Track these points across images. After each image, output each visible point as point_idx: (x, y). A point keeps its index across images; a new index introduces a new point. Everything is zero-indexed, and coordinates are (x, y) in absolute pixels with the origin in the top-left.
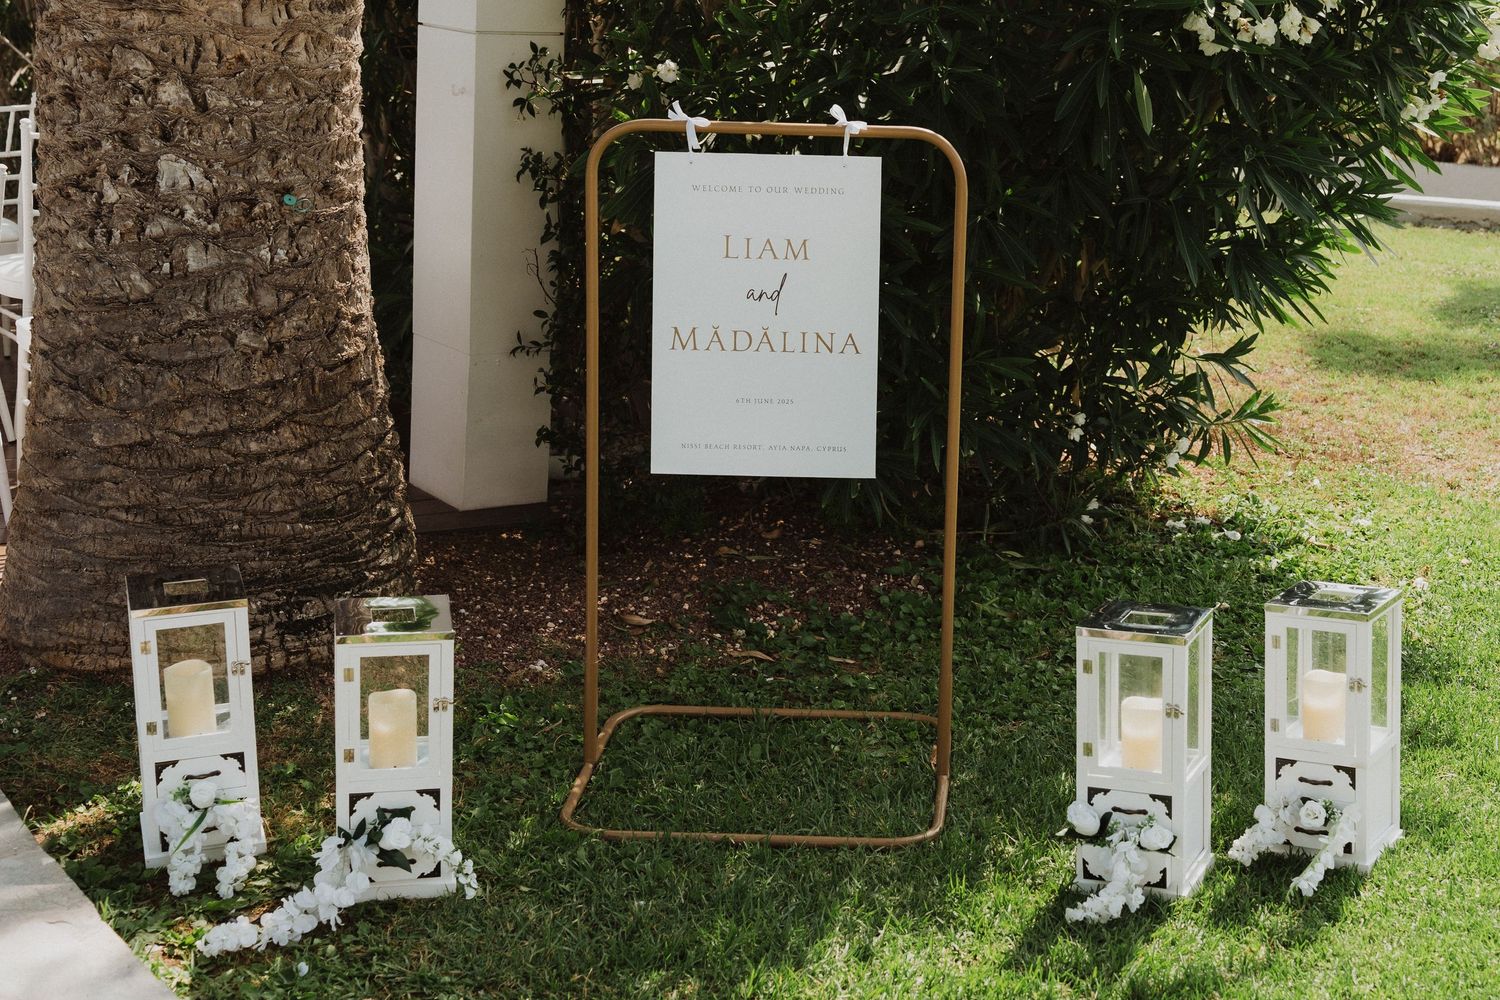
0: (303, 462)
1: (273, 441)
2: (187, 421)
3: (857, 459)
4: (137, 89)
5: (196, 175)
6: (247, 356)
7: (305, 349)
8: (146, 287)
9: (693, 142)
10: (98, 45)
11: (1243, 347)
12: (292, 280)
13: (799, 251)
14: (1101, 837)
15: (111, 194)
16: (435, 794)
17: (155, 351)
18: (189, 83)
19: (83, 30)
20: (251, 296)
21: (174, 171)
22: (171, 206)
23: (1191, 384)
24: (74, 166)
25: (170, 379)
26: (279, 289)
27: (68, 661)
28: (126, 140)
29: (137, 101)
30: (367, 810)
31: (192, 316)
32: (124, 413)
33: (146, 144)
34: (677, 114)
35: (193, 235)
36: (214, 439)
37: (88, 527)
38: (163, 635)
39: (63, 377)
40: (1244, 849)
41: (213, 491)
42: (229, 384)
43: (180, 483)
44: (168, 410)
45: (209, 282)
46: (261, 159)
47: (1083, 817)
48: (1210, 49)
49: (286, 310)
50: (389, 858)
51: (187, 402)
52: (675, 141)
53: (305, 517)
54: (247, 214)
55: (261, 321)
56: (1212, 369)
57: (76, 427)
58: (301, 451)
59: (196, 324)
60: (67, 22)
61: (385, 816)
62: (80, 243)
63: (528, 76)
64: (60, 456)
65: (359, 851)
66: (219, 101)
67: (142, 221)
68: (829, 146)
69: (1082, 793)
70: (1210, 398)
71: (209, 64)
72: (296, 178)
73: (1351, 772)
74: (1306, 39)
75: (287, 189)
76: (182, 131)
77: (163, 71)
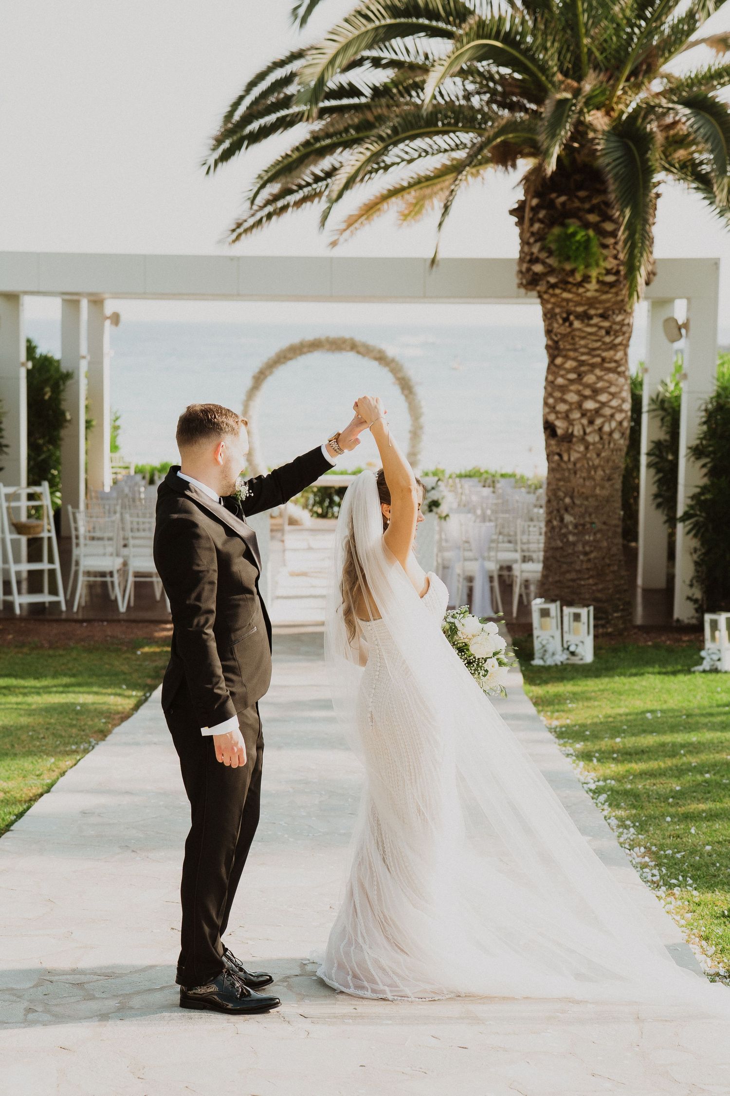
0: (594, 588)
1: (587, 582)
2: (569, 576)
4: (561, 499)
5: (573, 519)
6: (582, 561)
7: (596, 561)
8: (562, 545)
12: (594, 544)
15: (556, 523)
17: (562, 560)
18: (572, 498)
20: (584, 547)
21: (568, 518)
22: (567, 526)
25: (566, 566)
26: (591, 546)
28: (558, 511)
29: (561, 502)
31: (570, 551)
33: (562, 511)
35: (570, 532)
36: (573, 580)
42: (578, 568)
43: (566, 590)
44: (565, 573)
45: (574, 544)
46: (587, 515)
49: (591, 552)
50: (573, 654)
51: (568, 572)
54: (584, 528)
55: (586, 554)
58: (596, 584)
59: (571, 554)
62: (549, 534)
65: (566, 651)
66: (578, 502)
67: (561, 529)
71: (576, 494)
72: (596, 520)
75: (592, 523)
76: (569, 509)
77: (566, 495)
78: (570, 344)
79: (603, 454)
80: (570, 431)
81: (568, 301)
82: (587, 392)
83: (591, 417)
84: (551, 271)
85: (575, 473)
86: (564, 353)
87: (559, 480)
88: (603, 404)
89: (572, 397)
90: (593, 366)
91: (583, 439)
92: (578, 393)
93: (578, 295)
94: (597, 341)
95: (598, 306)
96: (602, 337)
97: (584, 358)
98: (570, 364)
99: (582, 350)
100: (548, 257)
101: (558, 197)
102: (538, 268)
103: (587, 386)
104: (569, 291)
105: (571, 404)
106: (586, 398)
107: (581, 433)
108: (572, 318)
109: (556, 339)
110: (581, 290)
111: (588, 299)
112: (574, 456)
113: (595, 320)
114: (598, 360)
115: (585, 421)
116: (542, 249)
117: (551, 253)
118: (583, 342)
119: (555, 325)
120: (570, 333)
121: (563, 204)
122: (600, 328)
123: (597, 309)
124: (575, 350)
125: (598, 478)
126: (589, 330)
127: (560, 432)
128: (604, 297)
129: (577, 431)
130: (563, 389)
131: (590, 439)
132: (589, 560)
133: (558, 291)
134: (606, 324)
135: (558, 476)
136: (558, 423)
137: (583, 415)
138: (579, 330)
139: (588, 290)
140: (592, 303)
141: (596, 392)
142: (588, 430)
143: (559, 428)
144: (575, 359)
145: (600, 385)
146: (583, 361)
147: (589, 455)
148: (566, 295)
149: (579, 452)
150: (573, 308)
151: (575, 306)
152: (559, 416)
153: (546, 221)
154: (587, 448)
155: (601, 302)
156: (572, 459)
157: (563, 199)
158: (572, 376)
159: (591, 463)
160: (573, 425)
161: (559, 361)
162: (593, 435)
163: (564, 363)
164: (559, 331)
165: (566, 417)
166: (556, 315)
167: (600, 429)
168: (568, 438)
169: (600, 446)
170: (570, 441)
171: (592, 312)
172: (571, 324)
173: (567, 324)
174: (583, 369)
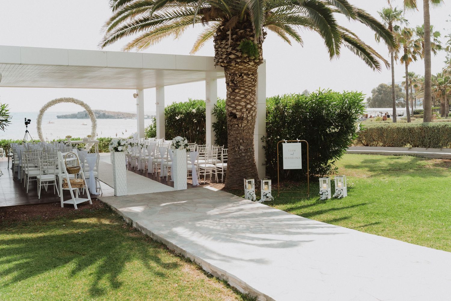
0: (252, 172)
2: (243, 168)
3: (300, 167)
4: (238, 141)
5: (243, 147)
6: (247, 163)
8: (239, 157)
9: (286, 142)
10: (235, 137)
11: (334, 162)
12: (250, 156)
13: (295, 151)
14: (322, 194)
15: (236, 149)
16: (270, 193)
17: (240, 162)
18: (243, 140)
19: (234, 136)
20: (247, 157)
21: (241, 147)
22: (241, 150)
23: (329, 166)
24: (233, 147)
25: (241, 164)
26: (249, 157)
27: (233, 189)
28: (238, 145)
30: (265, 194)
31: (243, 159)
32: (237, 168)
34: (284, 140)
35: (243, 152)
37: (235, 177)
38: (248, 181)
39: (232, 165)
40: (334, 196)
41: (245, 174)
42: (246, 165)
43: (242, 173)
44: (241, 167)
45: (244, 156)
46: (248, 146)
47: (321, 193)
48: (328, 133)
49: (250, 159)
51: (243, 166)
52: (284, 142)
53: (252, 176)
54: (247, 151)
55: (248, 160)
56: (331, 164)
57: (233, 169)
60: (232, 136)
61: (266, 194)
63: (263, 139)
64: (232, 172)
66: (245, 141)
67: (239, 151)
68: (297, 142)
69: (320, 191)
70: (331, 167)
71: (244, 138)
73: (342, 190)
74: (338, 131)
75: (250, 148)
76: (242, 144)
77: (240, 139)
78: (242, 84)
79: (252, 124)
80: (242, 116)
81: (241, 69)
82: (248, 102)
83: (249, 110)
84: (238, 57)
85: (243, 131)
86: (239, 88)
87: (238, 134)
88: (253, 106)
89: (243, 104)
90: (249, 92)
91: (247, 119)
92: (245, 102)
93: (245, 67)
94: (250, 83)
95: (251, 71)
96: (252, 82)
97: (246, 89)
98: (242, 92)
99: (246, 87)
100: (236, 52)
101: (239, 31)
102: (232, 56)
103: (248, 100)
104: (242, 65)
105: (243, 106)
106: (248, 104)
107: (246, 116)
108: (243, 75)
109: (236, 83)
110: (247, 65)
111: (249, 68)
112: (244, 125)
113: (251, 76)
114: (251, 90)
115: (247, 112)
116: (232, 49)
117: (237, 51)
118: (246, 84)
119: (236, 78)
120: (242, 80)
121: (241, 33)
122: (252, 79)
123: (251, 72)
124: (244, 87)
125: (251, 132)
126: (249, 79)
127: (238, 116)
128: (253, 68)
129: (245, 116)
130: (239, 101)
131: (249, 118)
132: (249, 162)
133: (237, 65)
134: (253, 77)
135: (237, 132)
136: (237, 113)
137: (247, 110)
138: (246, 79)
139: (249, 65)
140: (249, 70)
141: (251, 102)
142: (248, 115)
143: (238, 115)
144: (243, 90)
145: (252, 99)
146: (246, 91)
147: (248, 124)
148: (240, 67)
149: (245, 123)
150: (243, 71)
151: (244, 71)
152: (238, 111)
153: (235, 39)
154: (248, 122)
155: (252, 69)
156: (243, 126)
157: (242, 31)
158: (243, 96)
159: (249, 127)
160: (243, 114)
161: (237, 91)
162: (250, 117)
163: (240, 91)
164: (237, 80)
165: (241, 110)
166: (236, 74)
167: (252, 115)
168: (242, 118)
169: (251, 121)
170: (242, 120)
171: (249, 73)
172: (243, 77)
173: (241, 77)
174: (246, 93)
